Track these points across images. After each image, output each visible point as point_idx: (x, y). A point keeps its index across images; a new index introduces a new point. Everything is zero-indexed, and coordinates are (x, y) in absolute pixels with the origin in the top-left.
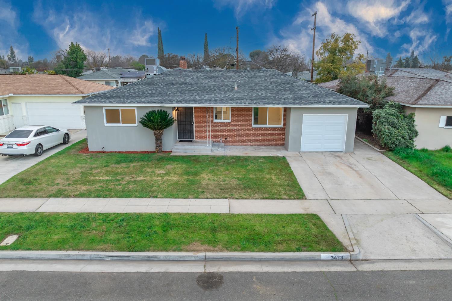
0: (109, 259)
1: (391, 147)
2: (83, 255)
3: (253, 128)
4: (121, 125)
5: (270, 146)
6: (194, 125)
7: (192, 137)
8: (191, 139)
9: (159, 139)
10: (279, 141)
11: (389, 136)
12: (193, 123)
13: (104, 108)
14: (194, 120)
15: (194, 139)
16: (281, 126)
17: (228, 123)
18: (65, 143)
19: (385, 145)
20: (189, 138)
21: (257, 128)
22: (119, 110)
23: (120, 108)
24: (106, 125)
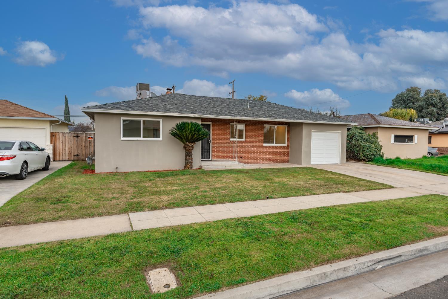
0: (380, 266)
1: (370, 158)
2: (345, 269)
3: (264, 147)
4: (142, 139)
5: (278, 163)
6: (211, 143)
7: (208, 157)
8: (207, 158)
9: (189, 154)
10: (285, 158)
11: (368, 149)
12: (210, 141)
13: (122, 119)
14: (211, 138)
15: (211, 159)
16: (286, 145)
17: (243, 142)
18: (46, 169)
19: (364, 156)
20: (206, 157)
21: (267, 147)
22: (140, 121)
23: (142, 119)
24: (122, 138)
